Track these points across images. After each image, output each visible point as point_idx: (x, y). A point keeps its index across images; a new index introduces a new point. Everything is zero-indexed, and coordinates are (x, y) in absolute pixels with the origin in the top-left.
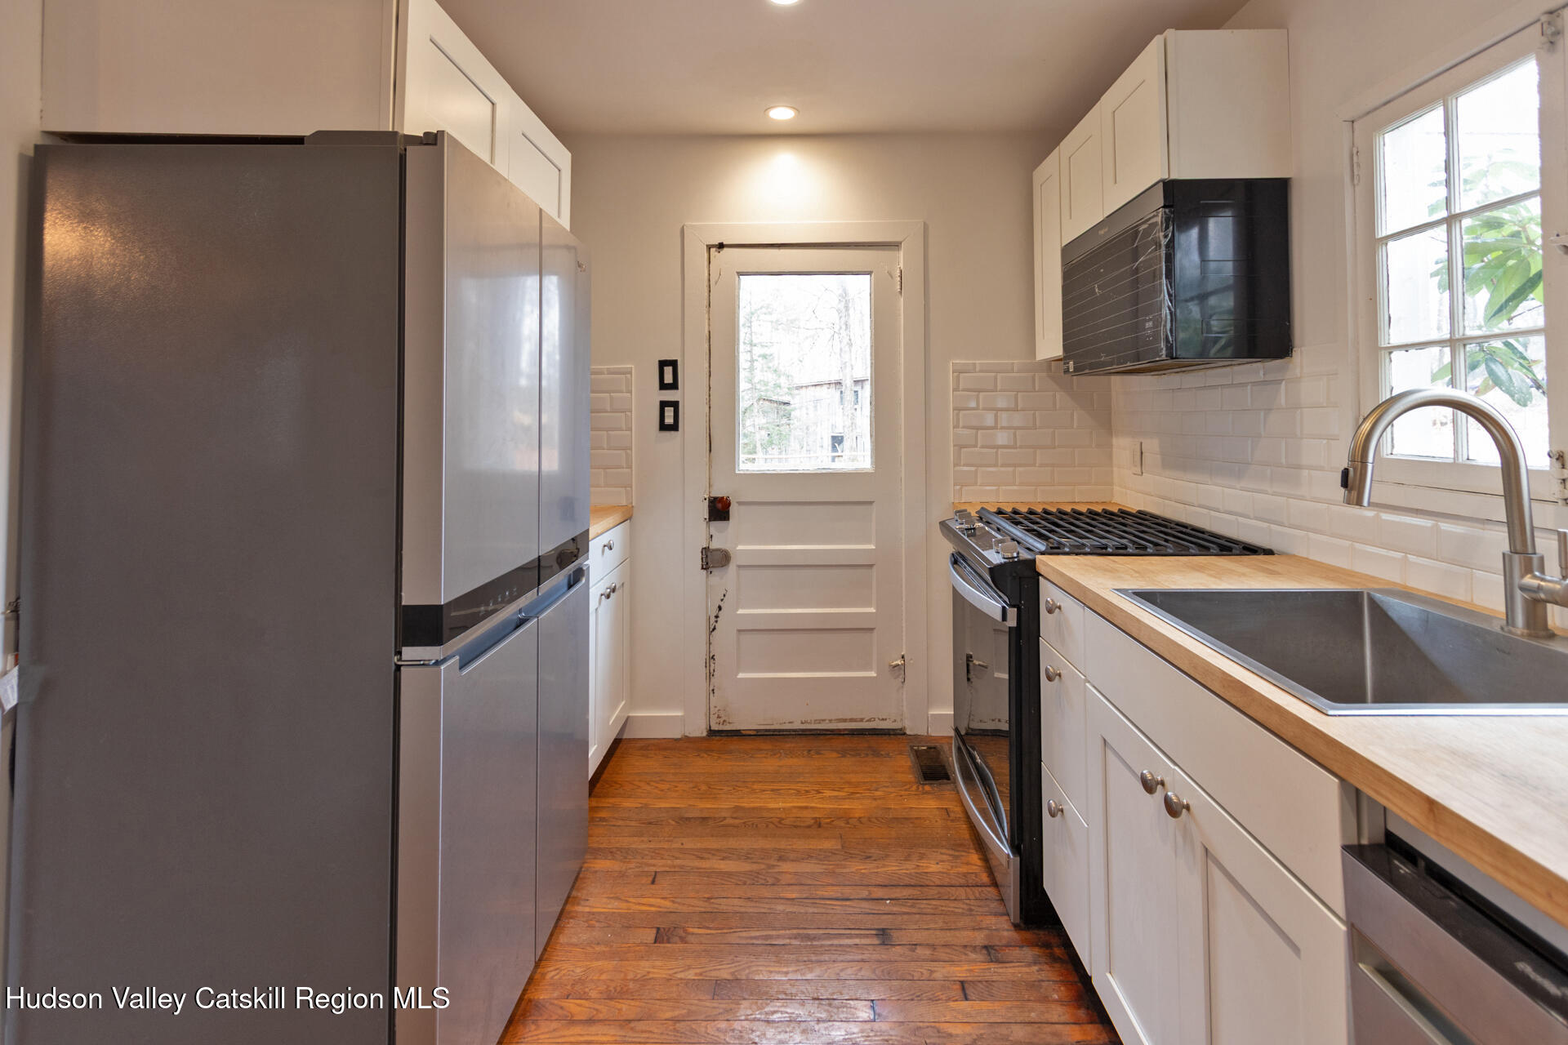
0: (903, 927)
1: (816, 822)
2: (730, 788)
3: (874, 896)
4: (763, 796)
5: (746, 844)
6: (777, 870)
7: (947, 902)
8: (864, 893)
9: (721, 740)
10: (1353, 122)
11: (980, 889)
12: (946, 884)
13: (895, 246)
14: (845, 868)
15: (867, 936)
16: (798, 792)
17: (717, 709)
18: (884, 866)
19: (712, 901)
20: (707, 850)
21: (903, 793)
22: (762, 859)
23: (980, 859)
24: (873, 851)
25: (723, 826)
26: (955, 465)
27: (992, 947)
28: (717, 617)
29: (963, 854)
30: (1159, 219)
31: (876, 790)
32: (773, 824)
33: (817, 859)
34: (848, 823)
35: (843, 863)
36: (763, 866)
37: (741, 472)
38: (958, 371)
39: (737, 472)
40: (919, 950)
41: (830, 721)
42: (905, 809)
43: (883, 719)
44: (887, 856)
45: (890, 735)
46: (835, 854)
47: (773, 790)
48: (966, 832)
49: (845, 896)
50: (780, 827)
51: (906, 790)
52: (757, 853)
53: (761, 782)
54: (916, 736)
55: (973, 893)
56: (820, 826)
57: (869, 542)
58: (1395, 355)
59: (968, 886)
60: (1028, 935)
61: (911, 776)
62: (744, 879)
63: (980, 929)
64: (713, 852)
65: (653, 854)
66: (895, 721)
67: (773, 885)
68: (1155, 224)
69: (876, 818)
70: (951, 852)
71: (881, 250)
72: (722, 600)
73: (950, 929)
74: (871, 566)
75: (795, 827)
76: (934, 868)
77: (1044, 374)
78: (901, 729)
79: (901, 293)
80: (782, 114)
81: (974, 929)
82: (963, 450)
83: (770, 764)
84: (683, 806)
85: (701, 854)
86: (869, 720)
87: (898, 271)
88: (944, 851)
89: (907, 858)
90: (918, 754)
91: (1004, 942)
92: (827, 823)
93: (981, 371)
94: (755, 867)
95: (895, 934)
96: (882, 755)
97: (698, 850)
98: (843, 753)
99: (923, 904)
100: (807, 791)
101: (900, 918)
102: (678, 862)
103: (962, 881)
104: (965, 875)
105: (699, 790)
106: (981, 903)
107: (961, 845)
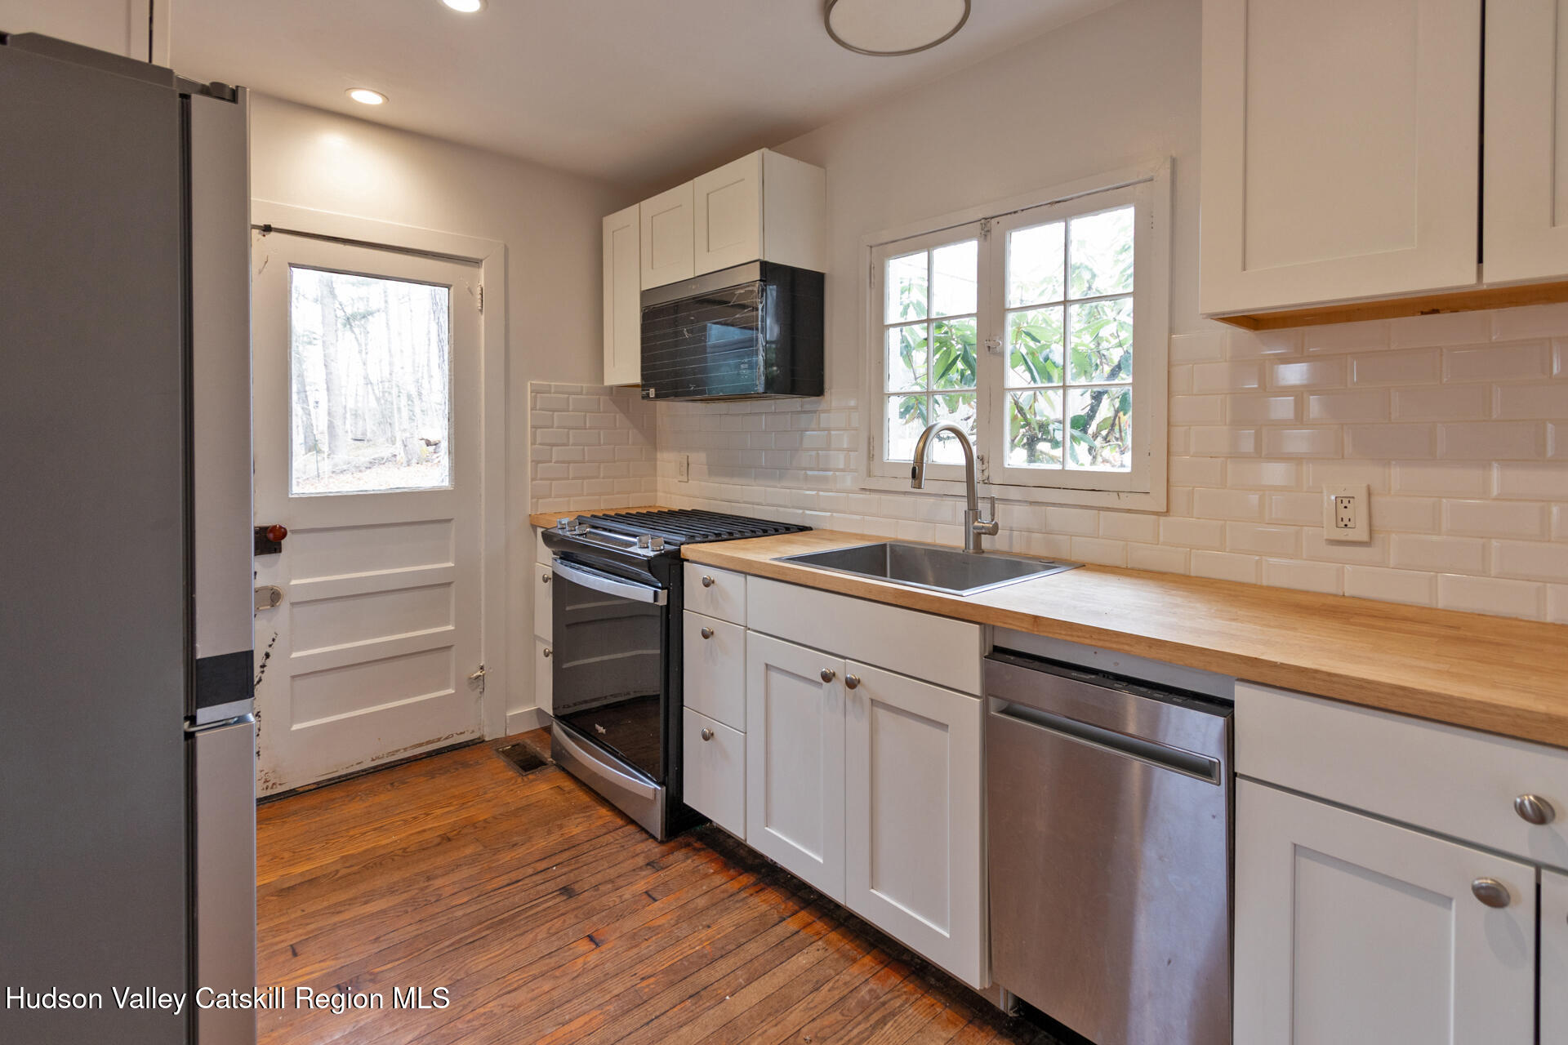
0: (578, 879)
1: (443, 839)
2: (322, 845)
3: (539, 869)
4: (367, 838)
5: (381, 882)
6: (431, 890)
7: (602, 848)
8: (530, 871)
9: (274, 806)
10: (871, 247)
11: (621, 830)
12: (593, 837)
13: (476, 262)
14: (499, 860)
15: (554, 898)
16: (405, 822)
17: (263, 773)
18: (533, 846)
19: (381, 939)
20: (340, 904)
21: (512, 787)
22: (408, 887)
23: (608, 811)
24: (515, 839)
25: (341, 878)
26: (533, 480)
27: (653, 862)
28: (263, 666)
29: (593, 812)
30: (756, 289)
31: (485, 793)
32: (398, 855)
33: (466, 865)
34: (476, 828)
35: (494, 858)
36: (416, 891)
37: (297, 496)
38: (536, 391)
39: (290, 496)
40: (602, 888)
41: (405, 749)
42: (522, 798)
43: (461, 733)
44: (530, 838)
45: (469, 746)
46: (480, 855)
47: (375, 829)
48: (584, 796)
49: (514, 880)
50: (408, 856)
51: (513, 785)
52: (401, 884)
53: (355, 827)
54: (496, 740)
55: (618, 835)
56: (449, 840)
57: (447, 560)
58: (892, 398)
59: (611, 832)
60: (672, 844)
61: (510, 773)
62: (404, 909)
63: (637, 855)
64: (351, 902)
65: (274, 933)
66: (473, 732)
67: (437, 901)
68: (752, 291)
69: (500, 814)
70: (581, 815)
71: (463, 264)
72: (270, 646)
73: (616, 865)
74: (449, 584)
75: (424, 849)
76: (576, 831)
77: (607, 397)
78: (479, 738)
79: (481, 311)
80: (366, 98)
81: (633, 857)
82: (540, 465)
83: (356, 808)
84: (272, 880)
85: (335, 909)
86: (447, 738)
87: (479, 289)
88: (576, 816)
89: (549, 833)
90: (506, 753)
91: (659, 856)
92: (456, 835)
93: (556, 392)
94: (405, 896)
95: (576, 887)
96: (471, 765)
97: (329, 907)
98: (432, 775)
99: (584, 858)
100: (415, 818)
101: (572, 875)
102: (312, 927)
103: (604, 830)
104: (603, 825)
105: (282, 858)
106: (626, 839)
107: (587, 807)
